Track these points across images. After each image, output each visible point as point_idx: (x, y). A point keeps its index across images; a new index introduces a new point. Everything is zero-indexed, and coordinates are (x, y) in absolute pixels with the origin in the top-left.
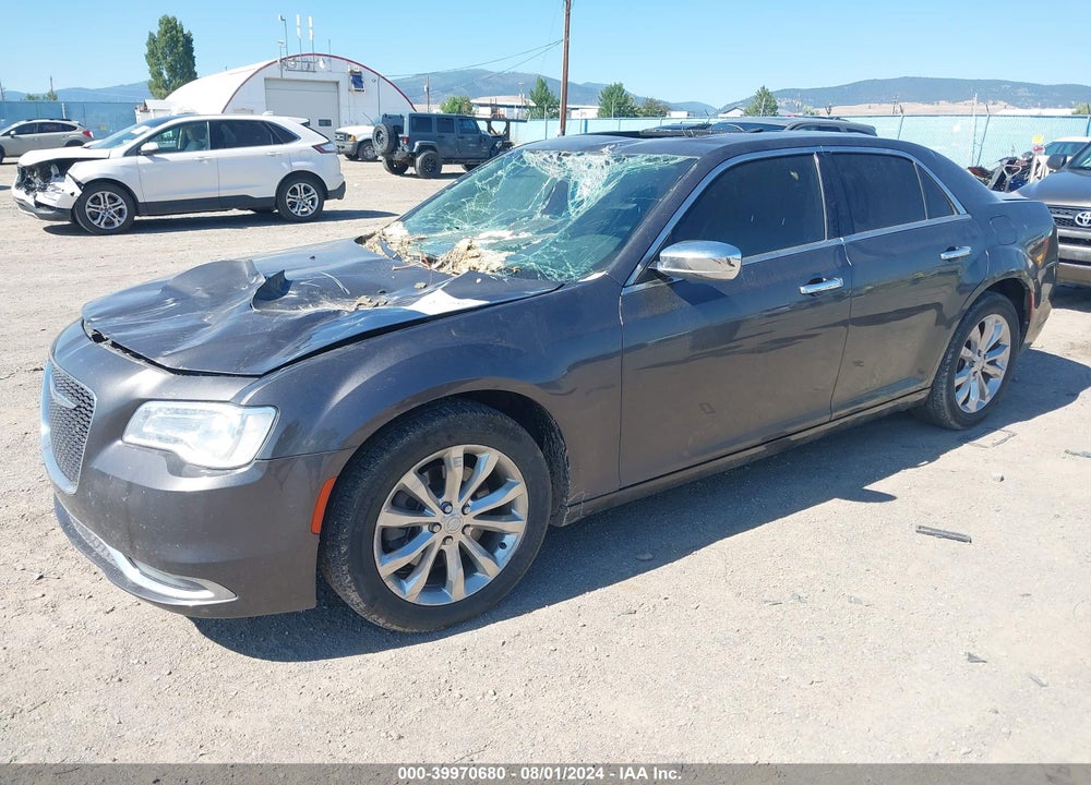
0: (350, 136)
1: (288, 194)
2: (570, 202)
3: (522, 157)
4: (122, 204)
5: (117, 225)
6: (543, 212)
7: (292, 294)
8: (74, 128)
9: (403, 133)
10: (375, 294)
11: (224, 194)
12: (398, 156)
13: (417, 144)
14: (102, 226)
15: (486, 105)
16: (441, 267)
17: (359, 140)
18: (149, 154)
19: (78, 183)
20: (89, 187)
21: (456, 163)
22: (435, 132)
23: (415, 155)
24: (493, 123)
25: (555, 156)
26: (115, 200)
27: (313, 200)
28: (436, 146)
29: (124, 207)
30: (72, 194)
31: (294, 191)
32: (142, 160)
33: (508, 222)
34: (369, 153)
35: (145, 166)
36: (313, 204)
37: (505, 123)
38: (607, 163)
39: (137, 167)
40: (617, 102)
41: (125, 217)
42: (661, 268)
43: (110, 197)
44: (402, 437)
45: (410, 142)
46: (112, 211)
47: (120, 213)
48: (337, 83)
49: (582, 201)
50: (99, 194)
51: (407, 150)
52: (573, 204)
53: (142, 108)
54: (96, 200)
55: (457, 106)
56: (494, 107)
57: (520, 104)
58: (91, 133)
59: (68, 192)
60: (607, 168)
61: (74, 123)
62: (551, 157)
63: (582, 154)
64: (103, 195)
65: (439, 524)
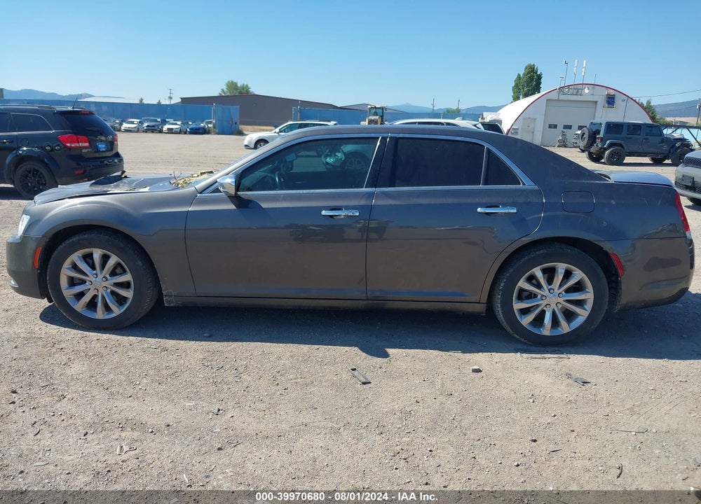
9: (599, 134)
12: (594, 149)
13: (608, 142)
22: (624, 134)
23: (605, 150)
45: (603, 140)
48: (596, 102)
51: (600, 146)
53: (481, 117)
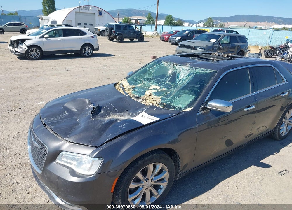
0: (98, 29)
1: (84, 49)
2: (177, 80)
3: (161, 63)
4: (39, 52)
5: (37, 57)
6: (169, 81)
7: (102, 112)
8: (23, 25)
9: (113, 29)
10: (125, 111)
11: (66, 49)
12: (112, 36)
13: (117, 33)
14: (33, 58)
15: (134, 19)
16: (142, 101)
17: (101, 30)
18: (46, 38)
19: (27, 46)
20: (30, 47)
21: (128, 38)
22: (122, 30)
23: (116, 36)
24: (137, 26)
25: (172, 65)
26: (37, 51)
27: (90, 51)
28: (123, 34)
29: (39, 53)
30: (25, 49)
31: (85, 49)
32: (44, 39)
33: (158, 83)
34: (104, 34)
35: (45, 41)
36: (90, 52)
37: (140, 26)
38: (189, 69)
39: (43, 42)
40: (170, 21)
41: (39, 55)
42: (208, 107)
43: (35, 50)
44: (137, 163)
45: (115, 32)
46: (36, 54)
47: (38, 54)
48: (95, 14)
49: (181, 80)
50: (32, 49)
51: (114, 34)
52: (178, 80)
53: (41, 18)
54: (31, 51)
55: (126, 20)
56: (136, 20)
57: (143, 19)
58: (28, 26)
59: (24, 48)
60: (189, 71)
61: (23, 23)
62: (171, 64)
63: (181, 65)
64: (33, 49)
65: (145, 185)
